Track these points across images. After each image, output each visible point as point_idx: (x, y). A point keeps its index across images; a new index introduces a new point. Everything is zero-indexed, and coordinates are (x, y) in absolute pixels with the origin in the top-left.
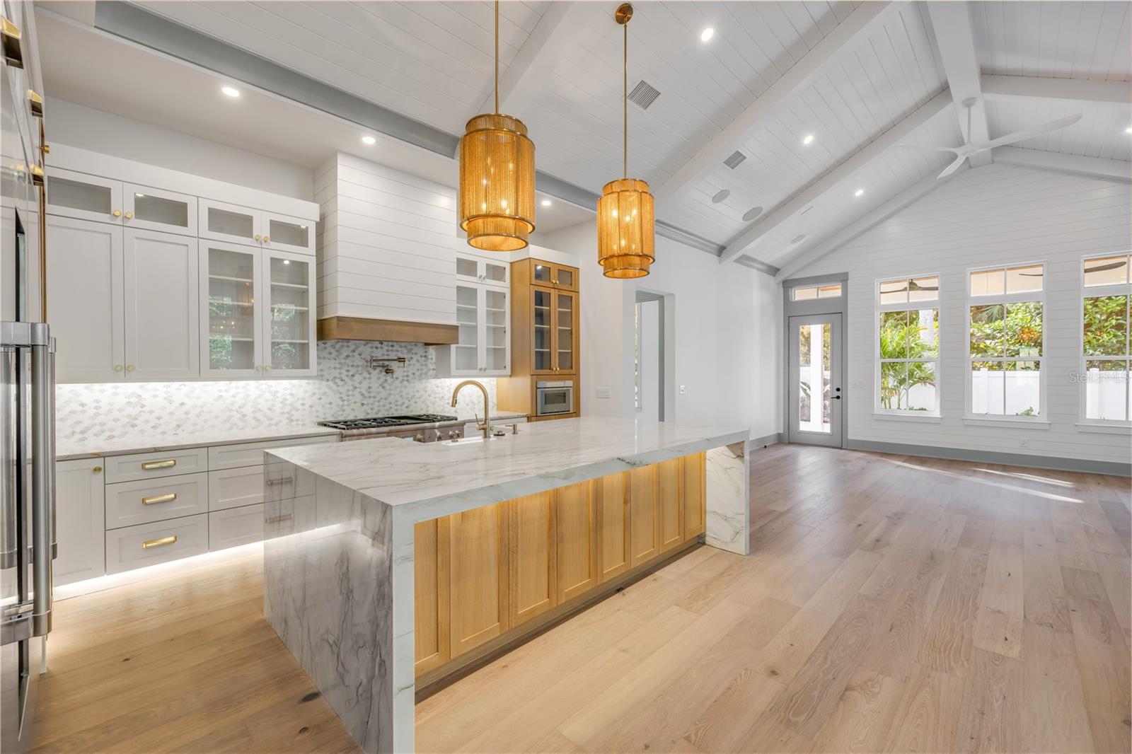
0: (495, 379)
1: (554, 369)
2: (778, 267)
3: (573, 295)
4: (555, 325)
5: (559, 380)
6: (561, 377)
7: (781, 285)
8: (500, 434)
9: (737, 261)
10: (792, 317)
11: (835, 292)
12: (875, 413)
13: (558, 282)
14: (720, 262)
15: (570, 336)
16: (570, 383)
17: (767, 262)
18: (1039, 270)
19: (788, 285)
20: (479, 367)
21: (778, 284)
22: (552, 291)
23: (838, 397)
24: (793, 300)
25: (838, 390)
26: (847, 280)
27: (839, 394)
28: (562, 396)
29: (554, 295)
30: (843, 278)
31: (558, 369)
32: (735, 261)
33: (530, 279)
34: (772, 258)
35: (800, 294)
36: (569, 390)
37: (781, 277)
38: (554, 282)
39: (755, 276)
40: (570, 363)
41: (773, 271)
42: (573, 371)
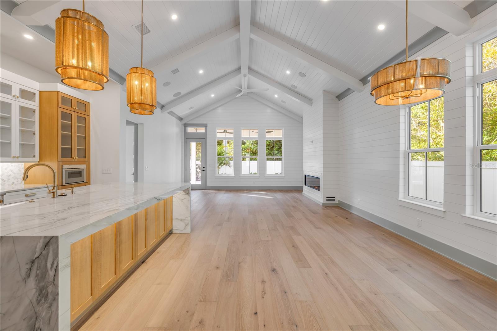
0: (23, 164)
1: (75, 158)
2: (182, 117)
3: (87, 117)
4: (75, 132)
5: (77, 164)
6: (79, 162)
7: (183, 125)
8: (63, 195)
9: (168, 113)
10: (187, 139)
11: (202, 130)
12: (216, 176)
13: (77, 108)
14: (162, 112)
15: (84, 139)
16: (84, 166)
17: (179, 115)
18: (257, 131)
19: (186, 126)
20: (12, 156)
21: (182, 125)
22: (73, 113)
23: (204, 170)
24: (188, 132)
25: (204, 167)
26: (207, 126)
27: (204, 169)
28: (79, 174)
29: (74, 115)
30: (205, 126)
31: (77, 158)
32: (167, 113)
33: (58, 104)
34: (181, 114)
35: (190, 130)
36: (84, 170)
37: (184, 122)
38: (75, 108)
39: (174, 120)
40: (84, 154)
41: (181, 119)
42: (86, 159)
